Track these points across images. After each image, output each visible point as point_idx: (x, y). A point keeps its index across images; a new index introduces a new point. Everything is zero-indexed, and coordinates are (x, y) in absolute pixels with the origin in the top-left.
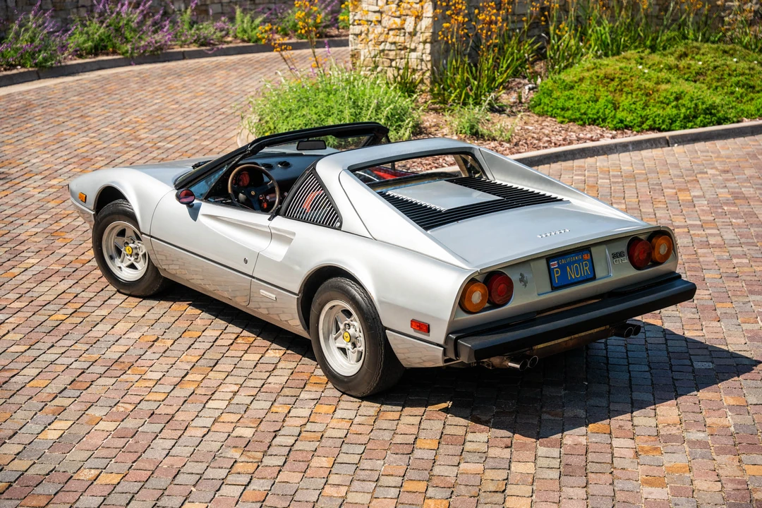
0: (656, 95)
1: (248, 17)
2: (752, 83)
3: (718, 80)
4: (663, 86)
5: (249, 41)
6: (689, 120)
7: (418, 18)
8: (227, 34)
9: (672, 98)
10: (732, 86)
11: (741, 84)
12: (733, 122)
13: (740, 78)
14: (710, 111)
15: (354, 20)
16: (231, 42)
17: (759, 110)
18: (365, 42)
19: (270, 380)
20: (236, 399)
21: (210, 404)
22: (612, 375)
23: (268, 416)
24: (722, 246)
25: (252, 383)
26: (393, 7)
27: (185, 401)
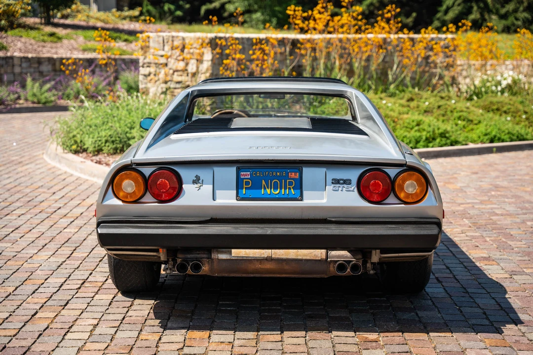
0: (401, 122)
1: (37, 85)
2: (470, 118)
3: (443, 115)
4: (405, 116)
5: (39, 103)
6: (429, 140)
7: (200, 61)
8: (19, 98)
9: (415, 124)
10: (455, 119)
11: (462, 118)
12: (463, 145)
13: (461, 114)
14: (443, 135)
15: (144, 64)
16: (23, 104)
17: (479, 137)
18: (153, 81)
19: (130, 313)
20: (98, 331)
21: (69, 336)
22: (478, 301)
23: (139, 344)
24: (510, 215)
25: (111, 317)
26: (177, 52)
27: (40, 335)
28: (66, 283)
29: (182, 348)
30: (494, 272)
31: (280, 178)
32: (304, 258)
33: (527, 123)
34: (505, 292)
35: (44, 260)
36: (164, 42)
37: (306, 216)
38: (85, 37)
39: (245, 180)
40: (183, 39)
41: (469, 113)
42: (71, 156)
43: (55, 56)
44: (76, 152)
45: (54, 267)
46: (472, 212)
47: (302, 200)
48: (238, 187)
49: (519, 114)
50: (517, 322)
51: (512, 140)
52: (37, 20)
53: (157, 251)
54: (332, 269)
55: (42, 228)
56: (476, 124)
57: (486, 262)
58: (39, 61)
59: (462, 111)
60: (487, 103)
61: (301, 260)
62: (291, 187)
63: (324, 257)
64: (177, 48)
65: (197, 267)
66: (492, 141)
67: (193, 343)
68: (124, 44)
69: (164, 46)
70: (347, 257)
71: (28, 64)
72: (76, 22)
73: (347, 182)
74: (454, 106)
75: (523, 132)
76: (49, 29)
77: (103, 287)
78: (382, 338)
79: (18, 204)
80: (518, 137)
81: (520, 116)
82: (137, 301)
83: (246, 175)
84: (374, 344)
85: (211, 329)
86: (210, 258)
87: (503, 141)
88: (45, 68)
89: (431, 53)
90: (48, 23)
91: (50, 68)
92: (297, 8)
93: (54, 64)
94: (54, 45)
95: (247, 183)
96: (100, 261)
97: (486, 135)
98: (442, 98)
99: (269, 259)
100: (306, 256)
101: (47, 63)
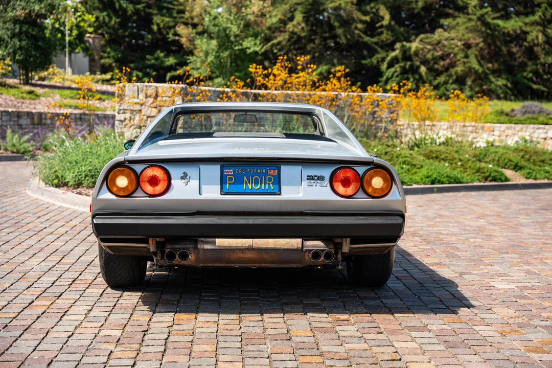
1: (17, 136)
2: (414, 163)
5: (18, 152)
10: (400, 164)
11: (407, 162)
12: (408, 185)
13: (406, 159)
15: (120, 110)
16: (2, 153)
17: (422, 179)
18: (128, 126)
19: (120, 302)
20: (92, 314)
21: (65, 317)
22: (434, 292)
23: (131, 323)
24: (455, 235)
25: (103, 304)
26: (151, 100)
27: (39, 317)
28: (59, 280)
29: (172, 326)
30: (445, 273)
31: (260, 174)
32: (282, 247)
33: (462, 169)
34: (457, 286)
35: (35, 265)
36: (138, 91)
37: (283, 209)
38: (61, 95)
39: (228, 177)
40: (156, 87)
41: (413, 159)
42: (53, 189)
43: (34, 111)
44: (57, 186)
45: (46, 269)
46: (421, 233)
47: (280, 195)
48: (223, 182)
49: (455, 161)
50: (469, 306)
51: (450, 183)
52: (16, 81)
53: (146, 241)
54: (307, 257)
55: (32, 242)
56: (419, 168)
57: (438, 266)
58: (19, 115)
59: (406, 157)
60: (426, 152)
61: (279, 250)
62: (270, 183)
63: (300, 246)
64: (150, 96)
65: (184, 256)
66: (433, 183)
67: (181, 322)
68: (97, 102)
69: (138, 94)
70: (320, 247)
71: (9, 117)
72: (52, 83)
73: (321, 178)
74: (399, 153)
75: (459, 176)
76: (28, 88)
77: (93, 283)
78: (353, 318)
79: (6, 225)
80: (455, 180)
81: (456, 163)
82: (126, 294)
83: (229, 172)
84: (346, 322)
85: (197, 312)
86: (196, 248)
87: (442, 183)
88: (24, 121)
89: (377, 109)
90: (27, 82)
91: (29, 121)
92: (258, 67)
93: (33, 118)
94: (32, 102)
95: (230, 179)
96: (88, 265)
97: (428, 177)
98: (388, 146)
99: (250, 249)
100: (284, 245)
101: (26, 117)
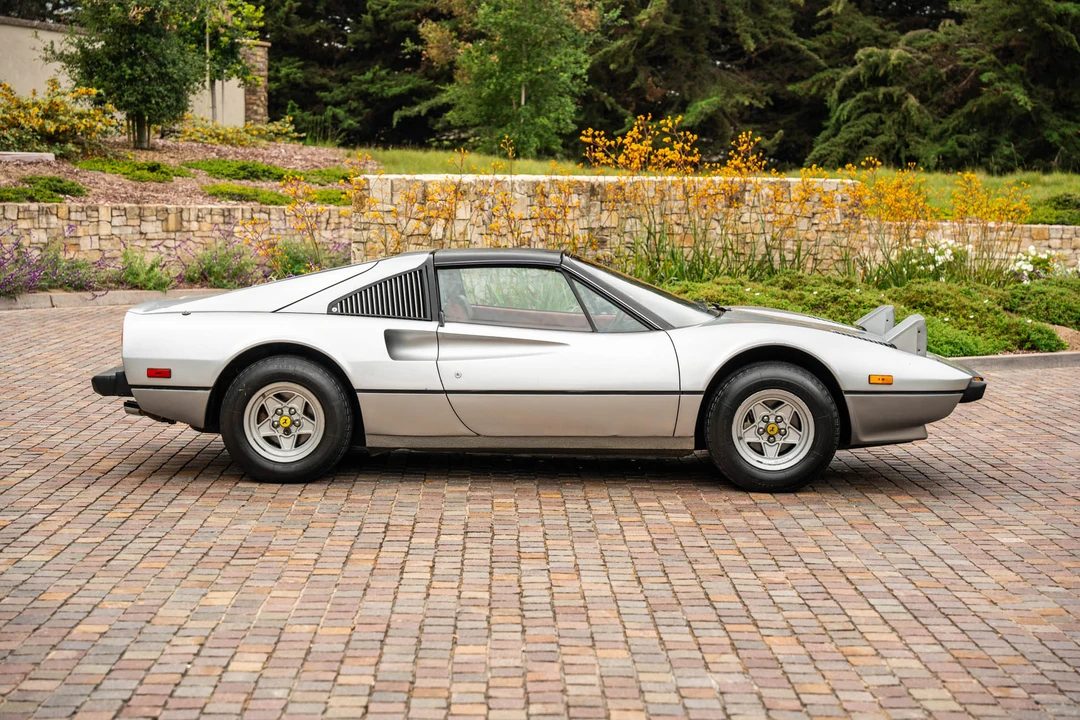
5: (144, 286)
7: (451, 220)
15: (360, 223)
16: (118, 289)
18: (373, 252)
20: (438, 571)
21: (406, 575)
23: (495, 583)
26: (414, 207)
27: (371, 574)
28: (364, 526)
36: (392, 189)
38: (211, 172)
43: (168, 206)
49: (964, 312)
51: (952, 355)
58: (141, 214)
59: (873, 306)
60: (911, 293)
64: (413, 199)
68: (277, 183)
69: (393, 196)
71: (125, 218)
74: (860, 299)
75: (970, 341)
80: (962, 349)
81: (965, 316)
88: (151, 226)
90: (140, 144)
91: (159, 225)
92: (597, 133)
93: (166, 220)
98: (839, 284)
101: (154, 218)
